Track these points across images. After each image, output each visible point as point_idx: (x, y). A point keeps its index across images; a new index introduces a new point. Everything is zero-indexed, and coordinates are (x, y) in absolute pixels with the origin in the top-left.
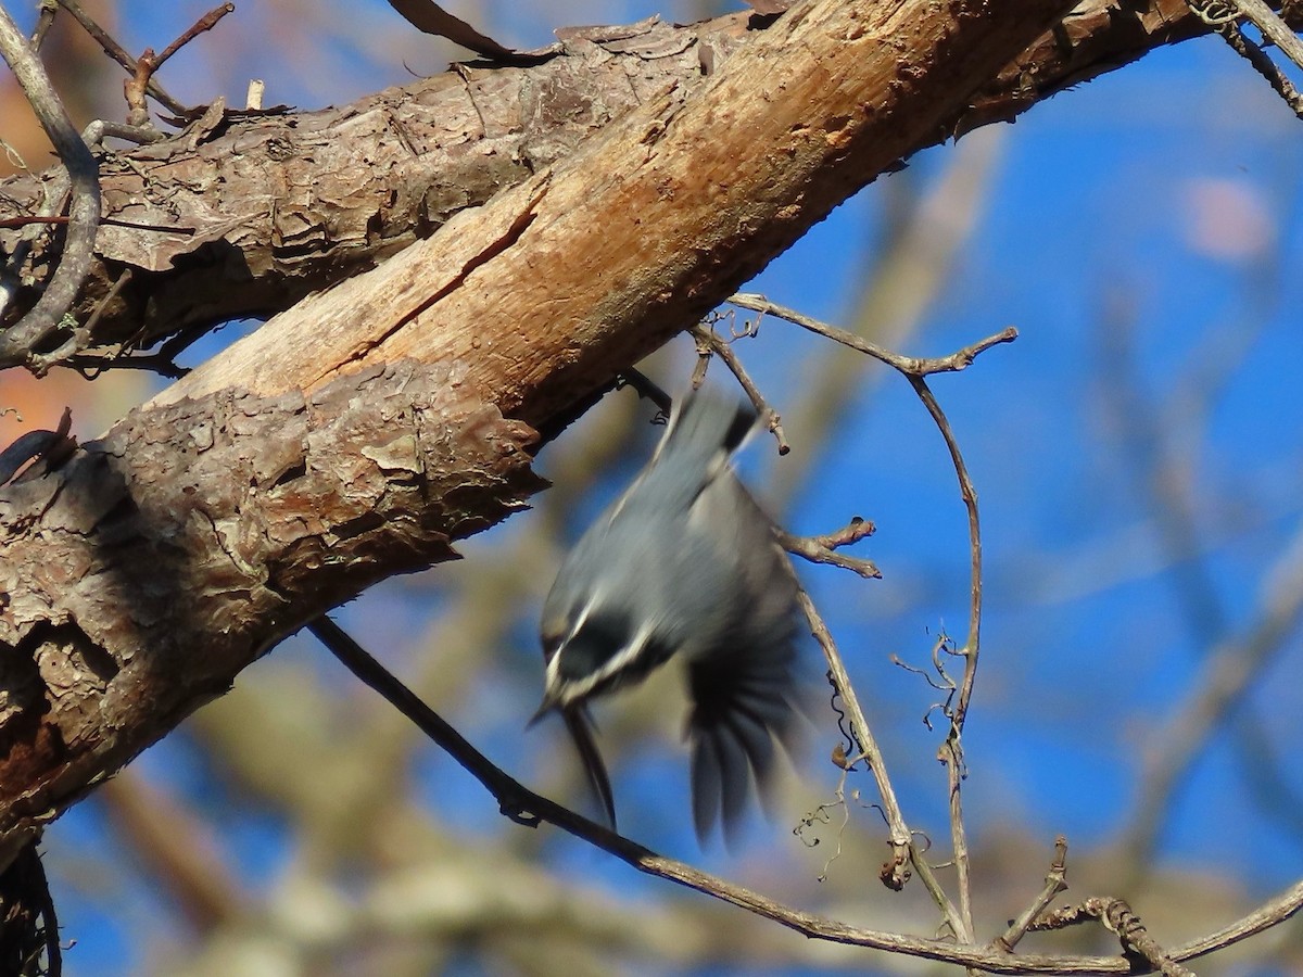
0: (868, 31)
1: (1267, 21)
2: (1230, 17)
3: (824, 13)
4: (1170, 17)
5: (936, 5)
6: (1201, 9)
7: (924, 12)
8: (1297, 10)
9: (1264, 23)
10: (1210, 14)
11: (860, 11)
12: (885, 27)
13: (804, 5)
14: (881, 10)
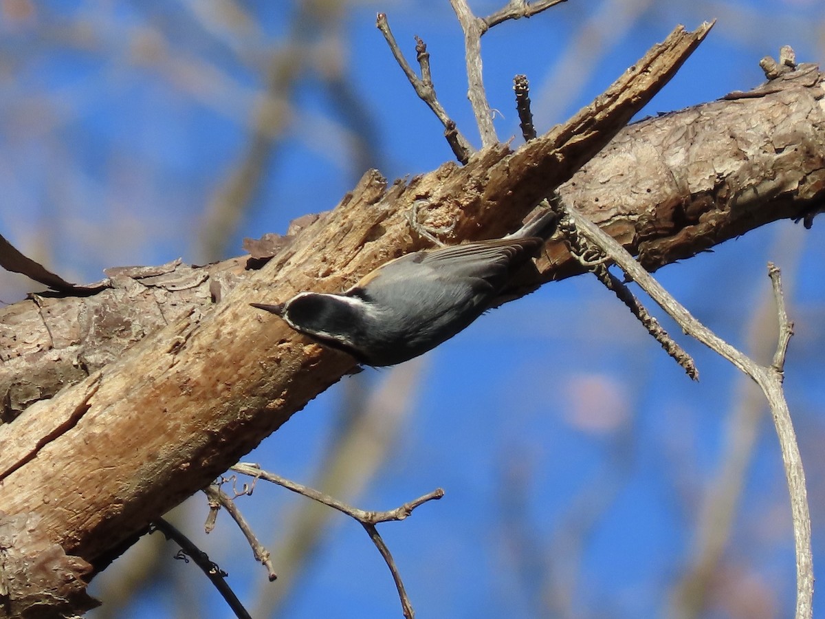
0: (335, 271)
1: (627, 263)
2: (600, 260)
3: (302, 257)
4: (557, 261)
5: (385, 252)
6: (579, 255)
7: (376, 257)
8: (649, 257)
9: (625, 265)
10: (586, 259)
11: (328, 257)
12: (347, 268)
13: (288, 252)
14: (343, 256)
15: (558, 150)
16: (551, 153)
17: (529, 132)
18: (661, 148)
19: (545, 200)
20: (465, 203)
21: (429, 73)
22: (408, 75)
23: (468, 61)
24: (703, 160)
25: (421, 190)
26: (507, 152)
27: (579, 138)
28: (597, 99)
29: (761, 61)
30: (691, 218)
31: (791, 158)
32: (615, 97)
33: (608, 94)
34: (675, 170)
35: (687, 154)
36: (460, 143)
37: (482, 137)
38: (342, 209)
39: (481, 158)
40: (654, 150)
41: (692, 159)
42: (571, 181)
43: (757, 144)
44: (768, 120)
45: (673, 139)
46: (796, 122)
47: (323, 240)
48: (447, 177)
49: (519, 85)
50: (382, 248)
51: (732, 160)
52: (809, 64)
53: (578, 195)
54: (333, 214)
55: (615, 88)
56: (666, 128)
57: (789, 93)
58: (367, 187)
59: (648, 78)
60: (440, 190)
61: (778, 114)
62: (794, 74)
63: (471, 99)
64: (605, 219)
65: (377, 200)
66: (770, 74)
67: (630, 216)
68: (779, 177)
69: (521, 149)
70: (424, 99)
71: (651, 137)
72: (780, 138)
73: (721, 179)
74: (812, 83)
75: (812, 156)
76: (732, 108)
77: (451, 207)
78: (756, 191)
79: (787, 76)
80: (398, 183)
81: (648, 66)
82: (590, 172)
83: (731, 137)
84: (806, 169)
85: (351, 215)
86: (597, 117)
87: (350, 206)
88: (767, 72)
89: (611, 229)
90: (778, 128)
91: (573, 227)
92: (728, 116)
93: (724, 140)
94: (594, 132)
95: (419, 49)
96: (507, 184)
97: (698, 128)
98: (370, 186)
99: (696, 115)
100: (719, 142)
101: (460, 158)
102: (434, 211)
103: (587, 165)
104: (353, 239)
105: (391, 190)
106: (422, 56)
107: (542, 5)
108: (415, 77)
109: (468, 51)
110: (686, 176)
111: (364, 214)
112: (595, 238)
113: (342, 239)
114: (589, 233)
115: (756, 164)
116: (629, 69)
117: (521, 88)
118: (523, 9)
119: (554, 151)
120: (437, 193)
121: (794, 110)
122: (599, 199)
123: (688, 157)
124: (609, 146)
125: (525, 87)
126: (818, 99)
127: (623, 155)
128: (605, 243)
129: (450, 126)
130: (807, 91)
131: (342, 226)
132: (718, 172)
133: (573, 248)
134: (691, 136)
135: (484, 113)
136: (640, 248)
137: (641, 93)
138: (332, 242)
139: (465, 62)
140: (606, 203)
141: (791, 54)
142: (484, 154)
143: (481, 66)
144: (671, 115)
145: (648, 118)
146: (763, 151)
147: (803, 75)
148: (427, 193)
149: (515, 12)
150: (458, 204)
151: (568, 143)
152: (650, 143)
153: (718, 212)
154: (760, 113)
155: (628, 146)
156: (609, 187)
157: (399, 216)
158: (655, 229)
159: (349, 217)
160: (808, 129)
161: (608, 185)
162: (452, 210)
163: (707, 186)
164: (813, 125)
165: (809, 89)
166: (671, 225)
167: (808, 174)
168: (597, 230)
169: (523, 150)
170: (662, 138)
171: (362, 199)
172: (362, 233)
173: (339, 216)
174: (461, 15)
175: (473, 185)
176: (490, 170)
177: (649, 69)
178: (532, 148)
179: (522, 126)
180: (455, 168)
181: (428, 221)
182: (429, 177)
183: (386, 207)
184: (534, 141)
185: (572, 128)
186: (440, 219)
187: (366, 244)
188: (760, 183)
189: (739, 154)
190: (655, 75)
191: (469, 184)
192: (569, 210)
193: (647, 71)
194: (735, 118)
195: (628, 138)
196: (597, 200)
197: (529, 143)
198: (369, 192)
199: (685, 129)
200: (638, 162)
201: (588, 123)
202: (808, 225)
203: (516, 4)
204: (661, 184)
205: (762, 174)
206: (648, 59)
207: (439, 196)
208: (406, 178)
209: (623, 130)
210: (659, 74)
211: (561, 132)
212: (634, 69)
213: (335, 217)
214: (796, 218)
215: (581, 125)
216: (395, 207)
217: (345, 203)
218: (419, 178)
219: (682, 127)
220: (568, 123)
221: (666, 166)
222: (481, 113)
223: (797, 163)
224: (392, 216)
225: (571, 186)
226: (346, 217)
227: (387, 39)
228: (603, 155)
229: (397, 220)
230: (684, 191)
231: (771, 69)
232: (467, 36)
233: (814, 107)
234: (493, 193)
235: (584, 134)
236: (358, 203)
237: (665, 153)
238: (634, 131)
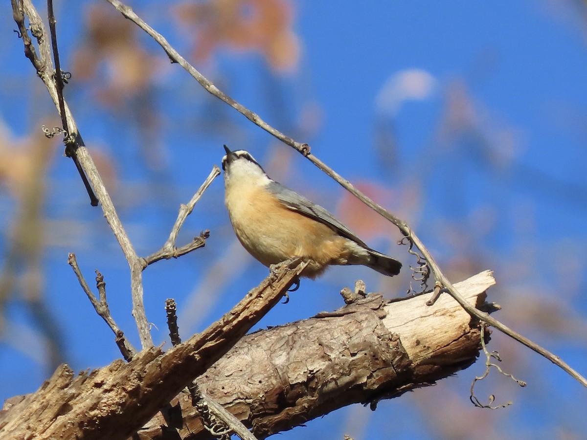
15: (196, 352)
16: (191, 354)
17: (175, 339)
18: (269, 352)
19: (186, 388)
20: (130, 389)
21: (105, 297)
22: (90, 298)
23: (133, 288)
24: (299, 361)
25: (98, 379)
26: (160, 353)
27: (212, 343)
28: (224, 316)
29: (342, 291)
30: (290, 402)
31: (362, 360)
32: (237, 315)
33: (233, 312)
34: (279, 367)
35: (288, 357)
36: (126, 347)
37: (142, 343)
38: (41, 392)
39: (141, 357)
40: (264, 353)
41: (291, 360)
42: (205, 374)
43: (338, 350)
44: (347, 333)
45: (278, 346)
46: (366, 334)
47: (28, 414)
48: (117, 370)
49: (169, 306)
50: (69, 419)
51: (320, 361)
52: (375, 294)
53: (209, 385)
54: (35, 395)
55: (237, 308)
56: (273, 337)
57: (361, 313)
58: (60, 377)
59: (261, 302)
60: (111, 380)
61: (353, 328)
62: (364, 300)
63: (134, 315)
64: (229, 402)
65: (67, 386)
66: (348, 300)
67: (247, 400)
68: (353, 374)
69: (170, 350)
70: (101, 315)
71: (263, 344)
72: (354, 346)
73: (312, 374)
74: (378, 307)
75: (377, 359)
76: (320, 324)
77: (119, 392)
78: (336, 383)
79: (360, 301)
80: (82, 374)
81: (261, 293)
82: (219, 368)
83: (320, 345)
84: (372, 368)
85: (48, 396)
86: (225, 329)
87: (47, 389)
88: (345, 298)
89: (233, 408)
90: (353, 339)
91: (206, 408)
92: (318, 330)
93: (314, 346)
94: (222, 340)
95: (98, 279)
96: (159, 376)
97: (296, 338)
98: (62, 376)
99: (295, 329)
100: (311, 348)
101: (126, 358)
102: (107, 395)
103: (216, 363)
104: (49, 414)
105: (77, 379)
106: (101, 284)
107: (186, 250)
108: (95, 299)
109: (133, 281)
110: (287, 372)
111: (57, 396)
112: (222, 416)
113: (41, 414)
114: (217, 412)
115: (337, 364)
116: (247, 295)
117: (170, 308)
118: (172, 252)
119: (193, 353)
120: (110, 381)
121: (364, 326)
122: (225, 387)
123: (289, 358)
124: (232, 350)
125: (173, 308)
126: (382, 318)
127: (242, 357)
128: (229, 419)
129: (120, 335)
130: (373, 313)
131: (41, 404)
132: (310, 369)
133: (205, 423)
134: (291, 343)
135: (143, 326)
136: (254, 423)
137: (256, 312)
138: (34, 416)
139: (131, 289)
140: (230, 390)
141: (363, 286)
142: (143, 354)
143: (142, 292)
144: (277, 328)
145: (261, 330)
146: (342, 355)
147: (371, 301)
148: (102, 381)
149: (167, 254)
150: (124, 389)
151: (203, 347)
152: (262, 348)
153: (309, 398)
154: (340, 328)
155: (246, 350)
156: (232, 379)
157: (82, 398)
158: (264, 409)
159: (46, 398)
160: (374, 339)
161: (231, 377)
162: (120, 394)
163: (302, 379)
164: (378, 337)
165: (375, 311)
166: (276, 406)
167: (373, 372)
168: (223, 410)
169: (171, 352)
170: (270, 345)
171: (56, 385)
172: (56, 409)
173: (40, 397)
174: (128, 256)
175: (135, 376)
176: (147, 366)
177: (262, 295)
178: (177, 350)
179: (171, 335)
180: (122, 364)
181: (103, 401)
182: (104, 370)
183: (73, 391)
184: (179, 346)
185: (206, 336)
186: (111, 400)
187: (58, 417)
188: (340, 378)
189: (325, 357)
190: (267, 299)
191: (133, 376)
192: (203, 396)
193: (261, 297)
194: (323, 331)
195: (246, 344)
196: (223, 388)
197: (176, 347)
198: (60, 380)
199: (287, 339)
200: (253, 361)
201: (218, 333)
202: (373, 408)
203: (167, 248)
204: (269, 377)
205: (341, 371)
206: (261, 288)
207: (111, 384)
208: (88, 370)
209: (243, 339)
210: (269, 299)
211: (199, 339)
212: (251, 295)
213: (36, 398)
214: (365, 402)
215: (213, 334)
216: (79, 392)
217: (44, 388)
218: (96, 371)
219: (284, 337)
220: (204, 333)
221: (273, 365)
222: (141, 325)
223: (366, 363)
224: (78, 398)
225: (205, 378)
226: (45, 397)
227: (75, 272)
228: (228, 356)
229: (81, 400)
230: (286, 382)
231: (348, 297)
232: (132, 270)
233: (379, 324)
234: (150, 382)
235: (215, 341)
236: (53, 388)
237: (272, 355)
238: (250, 340)
